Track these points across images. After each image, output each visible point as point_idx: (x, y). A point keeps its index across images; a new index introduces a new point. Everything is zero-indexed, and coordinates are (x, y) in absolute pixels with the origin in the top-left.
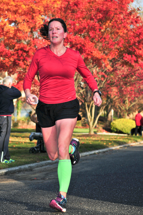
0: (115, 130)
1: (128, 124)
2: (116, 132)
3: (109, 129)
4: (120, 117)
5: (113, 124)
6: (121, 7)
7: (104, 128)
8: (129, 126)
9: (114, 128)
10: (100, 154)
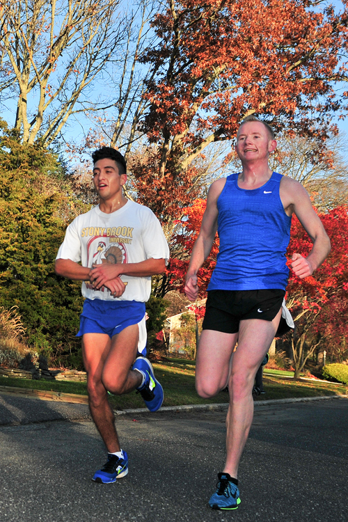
0: (328, 377)
1: (344, 370)
2: (328, 380)
3: (319, 374)
4: (334, 361)
5: (325, 368)
6: (342, 226)
7: (312, 373)
8: (346, 374)
9: (326, 374)
10: (309, 404)
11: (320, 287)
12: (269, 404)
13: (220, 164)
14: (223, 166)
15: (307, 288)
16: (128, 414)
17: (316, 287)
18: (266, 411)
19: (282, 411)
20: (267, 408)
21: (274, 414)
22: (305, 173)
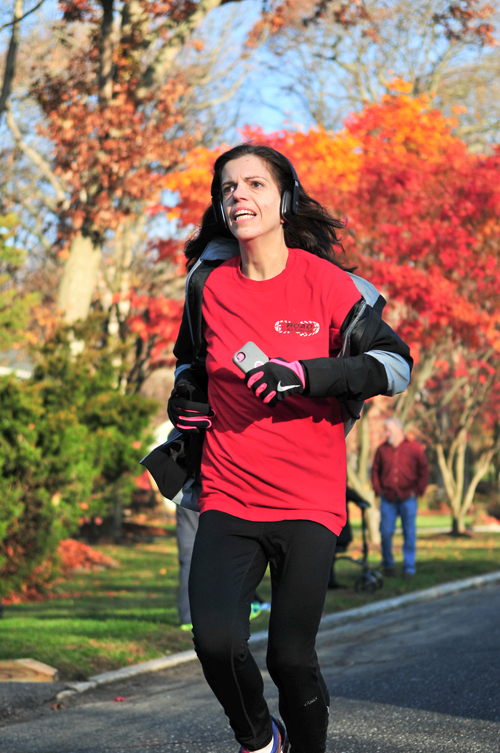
7: (490, 513)
10: (489, 588)
11: (487, 325)
12: (404, 606)
13: (237, 51)
14: (244, 56)
15: (461, 331)
16: (101, 688)
17: (479, 324)
18: (401, 622)
19: (434, 618)
20: (400, 614)
21: (416, 628)
22: (433, 57)
